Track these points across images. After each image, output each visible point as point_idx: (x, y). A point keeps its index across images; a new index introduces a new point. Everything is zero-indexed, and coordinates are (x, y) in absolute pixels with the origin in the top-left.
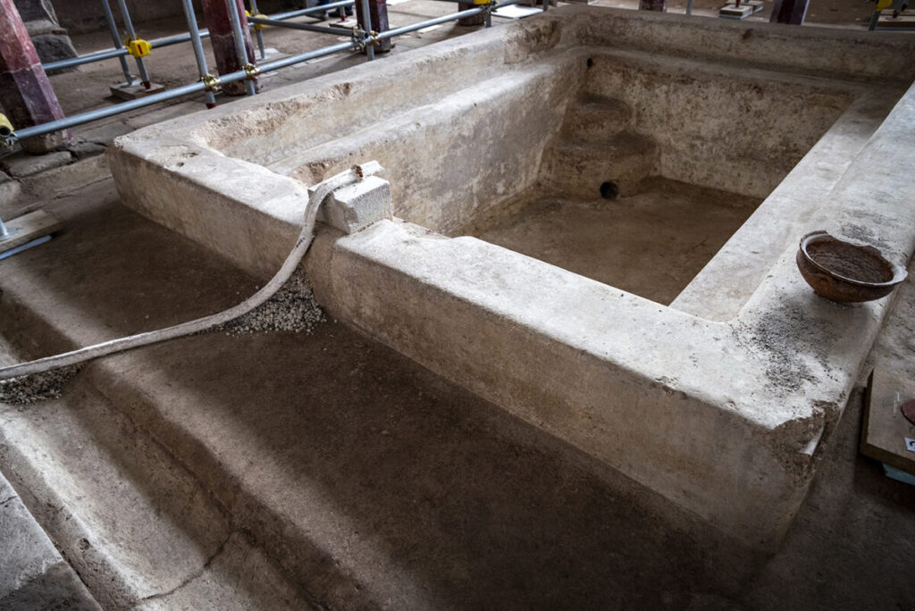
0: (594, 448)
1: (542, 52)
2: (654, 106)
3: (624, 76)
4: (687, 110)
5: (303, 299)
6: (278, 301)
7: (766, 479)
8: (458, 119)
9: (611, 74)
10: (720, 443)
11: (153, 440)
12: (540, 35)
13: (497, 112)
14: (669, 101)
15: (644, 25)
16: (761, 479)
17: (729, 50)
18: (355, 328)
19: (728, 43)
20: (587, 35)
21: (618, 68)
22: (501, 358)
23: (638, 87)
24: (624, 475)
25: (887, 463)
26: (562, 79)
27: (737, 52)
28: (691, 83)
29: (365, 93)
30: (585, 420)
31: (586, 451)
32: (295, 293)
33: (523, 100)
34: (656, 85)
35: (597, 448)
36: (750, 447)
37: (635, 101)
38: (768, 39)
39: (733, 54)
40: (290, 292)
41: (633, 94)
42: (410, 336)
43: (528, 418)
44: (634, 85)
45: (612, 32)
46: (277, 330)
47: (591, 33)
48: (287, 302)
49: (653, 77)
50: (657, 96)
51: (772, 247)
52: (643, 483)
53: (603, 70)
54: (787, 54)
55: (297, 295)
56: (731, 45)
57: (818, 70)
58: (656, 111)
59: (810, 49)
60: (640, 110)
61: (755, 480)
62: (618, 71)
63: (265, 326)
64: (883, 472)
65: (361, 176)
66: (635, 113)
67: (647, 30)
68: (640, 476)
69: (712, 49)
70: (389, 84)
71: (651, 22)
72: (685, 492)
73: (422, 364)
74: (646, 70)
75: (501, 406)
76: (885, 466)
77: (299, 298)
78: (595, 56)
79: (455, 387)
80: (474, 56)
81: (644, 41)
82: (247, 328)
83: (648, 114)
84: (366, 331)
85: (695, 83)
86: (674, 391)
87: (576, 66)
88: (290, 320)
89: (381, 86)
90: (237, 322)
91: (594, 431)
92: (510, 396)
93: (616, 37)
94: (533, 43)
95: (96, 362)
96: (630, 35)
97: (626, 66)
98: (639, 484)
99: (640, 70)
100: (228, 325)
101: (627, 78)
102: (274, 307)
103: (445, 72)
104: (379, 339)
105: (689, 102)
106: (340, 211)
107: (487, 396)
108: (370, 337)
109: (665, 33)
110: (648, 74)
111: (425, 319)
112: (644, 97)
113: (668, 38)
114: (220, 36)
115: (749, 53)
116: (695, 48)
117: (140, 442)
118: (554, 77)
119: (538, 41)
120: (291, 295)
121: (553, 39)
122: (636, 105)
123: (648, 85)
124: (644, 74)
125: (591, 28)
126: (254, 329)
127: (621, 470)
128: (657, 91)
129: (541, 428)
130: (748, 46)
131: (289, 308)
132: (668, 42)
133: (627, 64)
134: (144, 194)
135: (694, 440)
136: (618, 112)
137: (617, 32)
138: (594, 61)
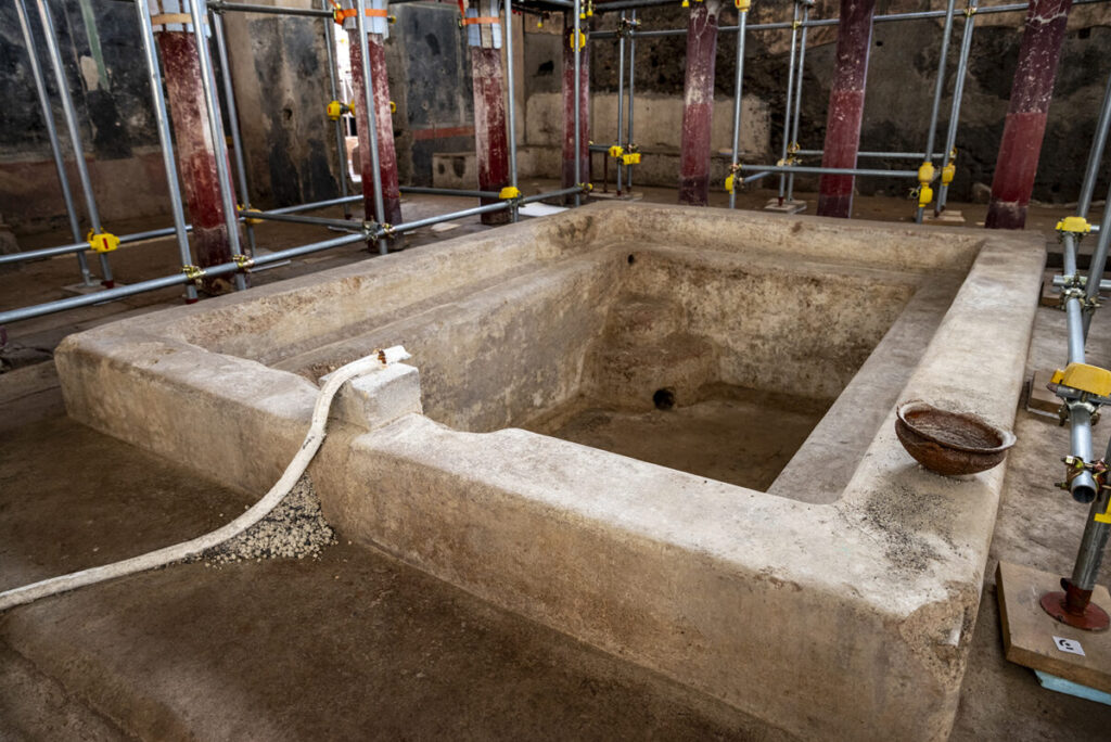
0: (690, 674)
1: (578, 249)
2: (706, 303)
3: (669, 273)
4: (743, 307)
5: (308, 517)
6: (275, 520)
7: (909, 684)
8: (486, 318)
9: (655, 271)
10: (847, 644)
11: (95, 712)
12: (574, 230)
13: (531, 310)
14: (722, 298)
15: (687, 220)
16: (903, 685)
17: (780, 244)
18: (375, 550)
19: (778, 236)
20: (626, 232)
21: (663, 264)
22: (566, 567)
23: (685, 286)
24: (732, 707)
25: (1040, 670)
26: (602, 276)
27: (789, 246)
28: (745, 278)
29: (378, 289)
30: (678, 637)
31: (680, 680)
32: (297, 509)
33: (560, 298)
34: (706, 281)
35: (694, 674)
36: (884, 643)
37: (685, 300)
38: (819, 231)
39: (784, 247)
40: (291, 508)
41: (682, 291)
42: (448, 552)
43: (603, 644)
44: (682, 282)
45: (653, 227)
46: (274, 557)
47: (629, 229)
48: (288, 521)
49: (702, 273)
50: (708, 293)
51: (862, 436)
52: (757, 715)
53: (647, 267)
54: (840, 246)
55: (299, 512)
56: (781, 239)
57: (874, 262)
58: (708, 309)
59: (862, 241)
60: (691, 309)
61: (895, 688)
62: (663, 268)
63: (258, 553)
64: (1038, 681)
65: (384, 362)
66: (685, 311)
67: (691, 226)
68: (752, 706)
69: (763, 243)
70: (406, 279)
71: (694, 216)
72: (810, 719)
73: (463, 588)
74: (694, 266)
75: (569, 633)
76: (1038, 673)
77: (303, 516)
78: (637, 253)
79: (507, 613)
80: (502, 250)
81: (688, 236)
82: (233, 556)
83: (700, 313)
84: (390, 552)
85: (749, 277)
86: (783, 583)
87: (616, 262)
88: (290, 543)
89: (397, 281)
90: (221, 549)
91: (689, 650)
92: (579, 618)
93: (657, 234)
94: (567, 239)
95: (15, 612)
96: (672, 230)
97: (671, 262)
98: (752, 717)
99: (687, 266)
100: (209, 554)
101: (674, 276)
102: (269, 528)
103: (469, 266)
104: (409, 561)
105: (743, 298)
106: (358, 401)
107: (550, 622)
108: (394, 559)
109: (710, 228)
110: (697, 269)
111: (467, 526)
112: (694, 295)
113: (713, 233)
114: (205, 230)
115: (801, 246)
116: (744, 242)
117: (72, 718)
118: (592, 274)
119: (573, 237)
120: (292, 512)
121: (588, 236)
122: (687, 304)
123: (697, 282)
124: (692, 270)
125: (629, 223)
126: (243, 558)
127: (726, 700)
128: (708, 287)
129: (620, 656)
130: (799, 239)
131: (289, 529)
132: (715, 236)
133: (674, 260)
134: (100, 401)
135: (815, 644)
136: (666, 312)
137: (658, 226)
138: (636, 257)
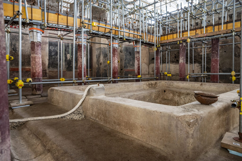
0: (143, 138)
1: (153, 88)
2: (181, 101)
3: (173, 94)
4: (189, 101)
5: (81, 114)
6: (75, 113)
8: (130, 97)
9: (170, 94)
10: (170, 124)
11: (35, 135)
12: (152, 84)
13: (140, 97)
14: (185, 99)
15: (177, 83)
16: (181, 132)
17: (198, 88)
18: (91, 119)
19: (197, 86)
20: (164, 86)
21: (172, 92)
22: (122, 116)
23: (176, 97)
24: (151, 145)
26: (157, 93)
27: (200, 88)
28: (189, 95)
29: (108, 88)
30: (141, 129)
31: (141, 140)
32: (79, 112)
33: (147, 96)
34: (181, 96)
35: (144, 138)
36: (176, 122)
37: (176, 100)
38: (207, 85)
39: (199, 89)
40: (78, 111)
41: (176, 98)
42: (103, 117)
43: (128, 133)
44: (176, 96)
45: (170, 85)
46: (73, 119)
47: (165, 86)
48: (77, 114)
49: (180, 94)
50: (182, 98)
52: (155, 146)
53: (168, 93)
54: (212, 88)
55: (79, 113)
56: (198, 87)
57: (220, 92)
58: (182, 102)
59: (217, 87)
60: (178, 102)
61: (180, 133)
62: (172, 93)
63: (70, 118)
65: (99, 86)
66: (177, 103)
67: (178, 85)
68: (154, 144)
69: (194, 88)
70: (114, 87)
72: (165, 145)
73: (105, 125)
74: (178, 92)
75: (122, 132)
76: (228, 149)
77: (80, 113)
78: (166, 90)
79: (112, 129)
80: (135, 85)
81: (178, 87)
82: (66, 118)
83: (180, 103)
84: (93, 119)
85: (190, 95)
86: (158, 112)
87: (161, 91)
88: (76, 117)
89: (112, 87)
90: (64, 117)
91: (143, 132)
92: (124, 128)
94: (151, 86)
95: (28, 122)
96: (174, 86)
97: (173, 92)
98: (154, 146)
99: (177, 92)
100: (62, 117)
101: (174, 95)
102: (73, 115)
103: (128, 87)
104: (96, 121)
105: (189, 99)
106: (92, 91)
107: (119, 130)
108: (94, 121)
109: (182, 85)
110: (179, 93)
111: (106, 111)
112: (178, 99)
113: (183, 86)
114: (80, 78)
115: (203, 88)
116: (190, 88)
117: (31, 136)
118: (155, 93)
119: (152, 86)
120: (78, 112)
121: (155, 86)
122: (177, 101)
123: (179, 96)
124: (178, 93)
125: (165, 84)
126: (67, 119)
127: (150, 143)
128: (181, 97)
129: (131, 136)
130: (202, 87)
131: (77, 115)
132: (183, 87)
133: (174, 91)
135: (164, 125)
136: (172, 103)
137: (171, 85)
138: (166, 91)
